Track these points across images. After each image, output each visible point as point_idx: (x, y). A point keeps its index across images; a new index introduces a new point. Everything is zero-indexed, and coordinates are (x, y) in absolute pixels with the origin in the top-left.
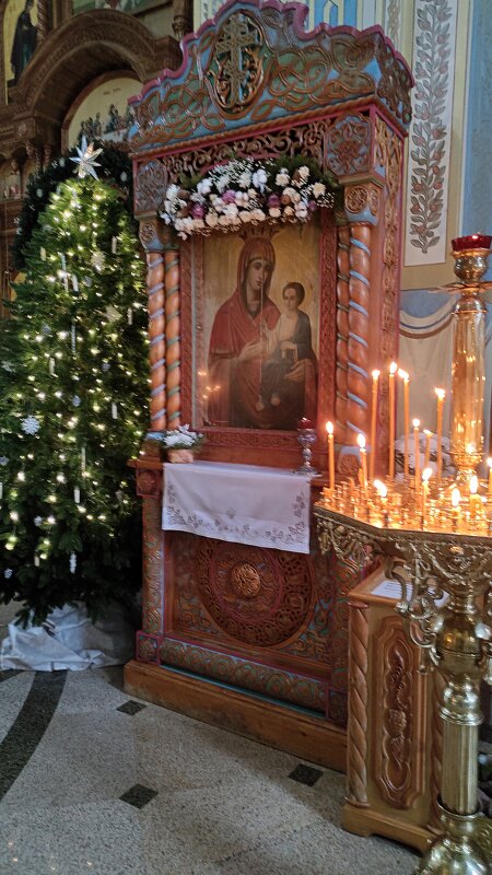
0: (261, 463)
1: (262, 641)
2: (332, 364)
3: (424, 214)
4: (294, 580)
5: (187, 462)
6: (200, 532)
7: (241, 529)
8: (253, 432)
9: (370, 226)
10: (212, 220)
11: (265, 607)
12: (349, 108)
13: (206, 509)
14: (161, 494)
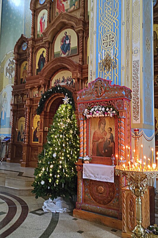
0: (103, 164)
1: (104, 204)
2: (118, 144)
3: (136, 113)
4: (111, 189)
5: (88, 163)
6: (91, 178)
7: (100, 177)
8: (102, 157)
9: (124, 119)
10: (94, 116)
11: (105, 195)
12: (119, 99)
13: (92, 173)
14: (82, 170)
